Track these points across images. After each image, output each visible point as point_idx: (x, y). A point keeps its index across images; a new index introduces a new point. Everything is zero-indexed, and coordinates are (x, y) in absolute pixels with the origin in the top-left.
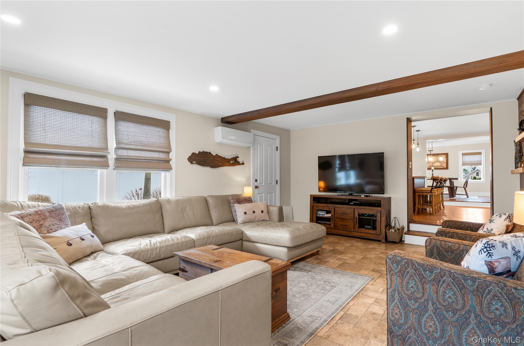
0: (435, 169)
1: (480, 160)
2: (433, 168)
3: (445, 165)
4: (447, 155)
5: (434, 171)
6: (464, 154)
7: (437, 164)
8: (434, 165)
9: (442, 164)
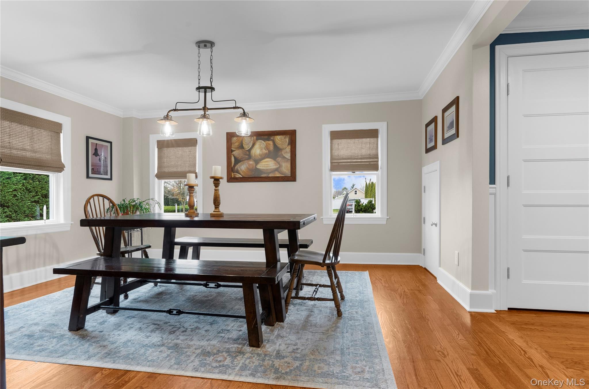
1: (373, 152)
3: (286, 169)
4: (292, 136)
6: (335, 135)
7: (267, 163)
8: (259, 167)
9: (279, 166)
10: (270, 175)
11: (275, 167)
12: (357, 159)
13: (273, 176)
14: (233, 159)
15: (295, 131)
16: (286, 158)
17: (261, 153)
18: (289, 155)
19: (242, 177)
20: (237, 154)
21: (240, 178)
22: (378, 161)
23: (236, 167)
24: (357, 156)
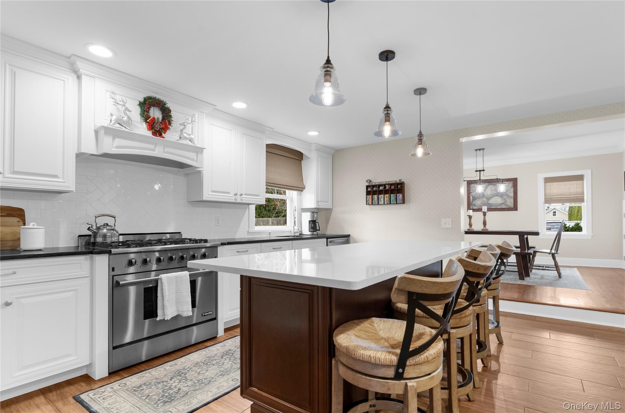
0: (490, 210)
1: (579, 190)
2: (485, 208)
3: (510, 203)
4: (514, 182)
5: (489, 214)
6: (548, 180)
7: (495, 200)
8: (490, 202)
9: (504, 201)
10: (498, 207)
11: (502, 202)
12: (566, 195)
13: (500, 207)
14: (471, 198)
15: (517, 178)
16: (510, 196)
17: (491, 193)
18: (512, 194)
19: (477, 208)
20: (474, 194)
21: (477, 209)
22: (584, 196)
23: (473, 203)
24: (566, 193)
